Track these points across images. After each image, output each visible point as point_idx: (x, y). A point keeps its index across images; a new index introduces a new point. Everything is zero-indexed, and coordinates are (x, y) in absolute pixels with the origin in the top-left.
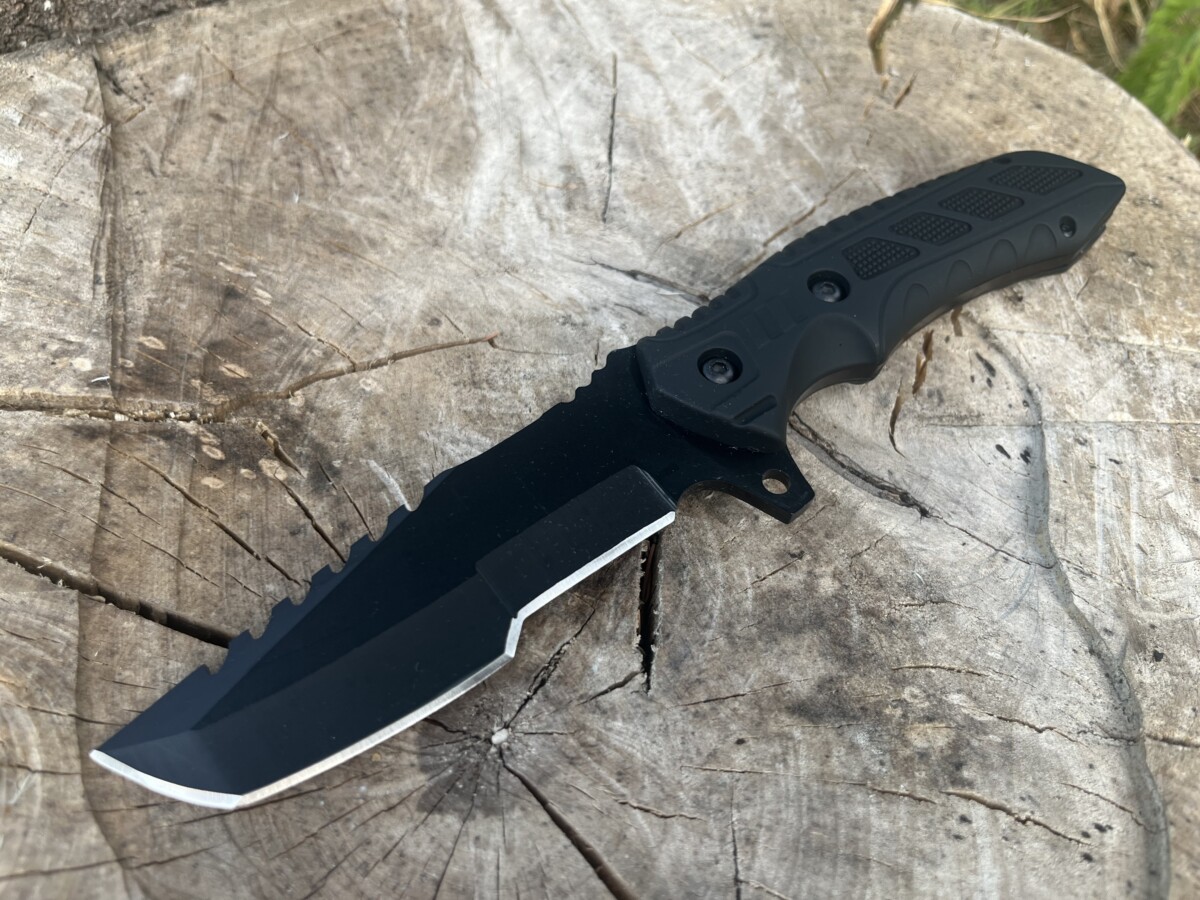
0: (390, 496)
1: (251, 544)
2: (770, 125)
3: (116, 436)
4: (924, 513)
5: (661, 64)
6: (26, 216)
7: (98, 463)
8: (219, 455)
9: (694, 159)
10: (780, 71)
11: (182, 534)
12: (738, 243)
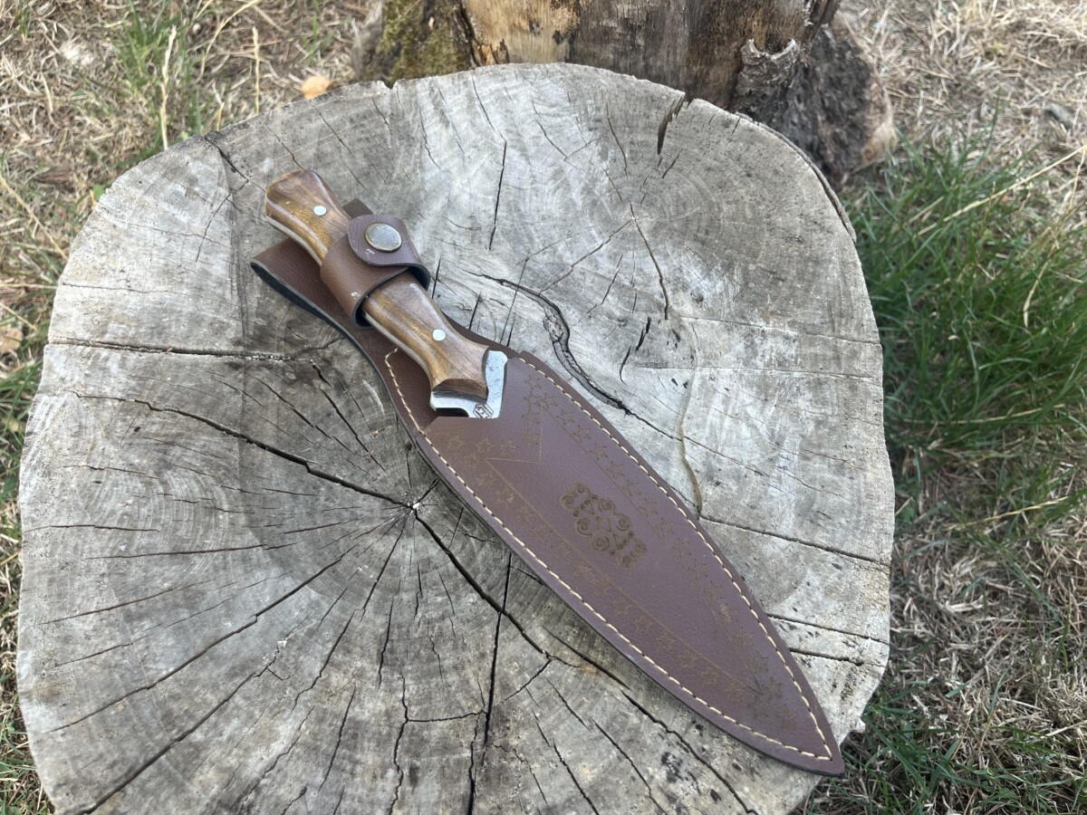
0: (373, 398)
1: (309, 419)
2: (588, 190)
3: (246, 368)
4: (628, 412)
5: (532, 151)
6: (196, 252)
7: (240, 381)
8: (293, 377)
9: (542, 213)
10: (600, 154)
11: (278, 415)
12: (557, 264)
